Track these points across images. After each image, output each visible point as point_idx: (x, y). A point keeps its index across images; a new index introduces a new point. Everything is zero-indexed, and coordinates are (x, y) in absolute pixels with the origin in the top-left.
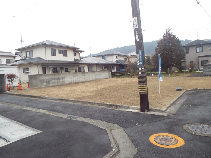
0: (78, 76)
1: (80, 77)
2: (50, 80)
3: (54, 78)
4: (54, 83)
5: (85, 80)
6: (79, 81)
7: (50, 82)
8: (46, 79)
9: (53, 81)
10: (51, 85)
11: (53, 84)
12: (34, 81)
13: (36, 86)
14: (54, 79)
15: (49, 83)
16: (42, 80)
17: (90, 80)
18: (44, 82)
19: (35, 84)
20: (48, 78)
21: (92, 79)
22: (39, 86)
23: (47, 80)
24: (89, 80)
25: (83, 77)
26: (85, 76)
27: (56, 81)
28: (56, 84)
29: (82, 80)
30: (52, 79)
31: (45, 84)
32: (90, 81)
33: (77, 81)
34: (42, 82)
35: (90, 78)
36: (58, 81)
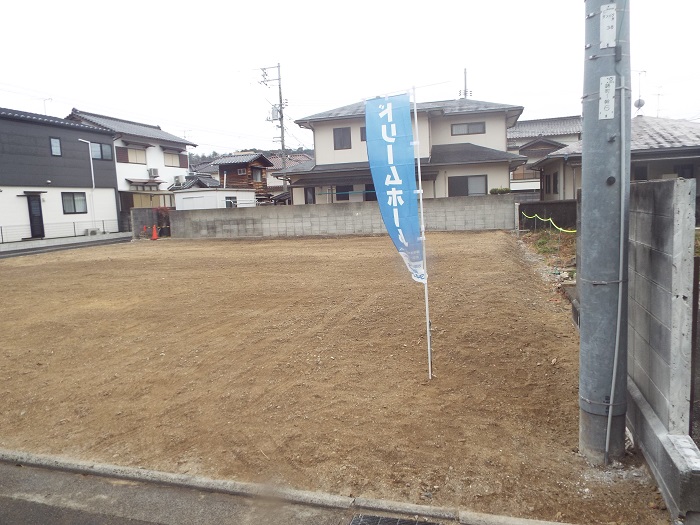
0: (312, 216)
1: (324, 219)
2: (217, 224)
3: (228, 218)
4: (229, 231)
5: (349, 229)
6: (316, 231)
7: (219, 229)
8: (208, 222)
9: (226, 227)
10: (219, 236)
11: (225, 236)
12: (180, 225)
13: (185, 234)
14: (228, 222)
15: (215, 232)
16: (196, 223)
18: (201, 228)
19: (182, 230)
20: (212, 219)
22: (191, 236)
23: (210, 224)
25: (339, 219)
26: (350, 218)
27: (234, 227)
28: (234, 235)
30: (223, 222)
31: (204, 232)
32: (370, 235)
33: (308, 233)
34: (197, 227)
35: (374, 226)
36: (241, 227)
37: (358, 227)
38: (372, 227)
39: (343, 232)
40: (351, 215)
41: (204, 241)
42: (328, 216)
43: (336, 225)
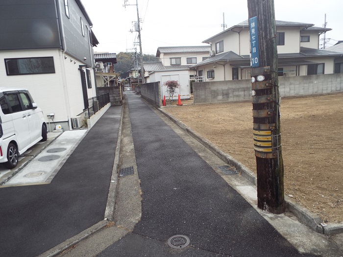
0: (291, 84)
1: (297, 86)
2: (230, 91)
3: (238, 87)
4: (238, 96)
5: (310, 92)
6: (292, 93)
7: (231, 95)
8: (223, 90)
9: (236, 93)
10: (231, 99)
11: (235, 99)
12: (202, 93)
13: (205, 100)
14: (238, 90)
15: (228, 97)
16: (214, 91)
17: (325, 92)
18: (218, 95)
19: (203, 97)
20: (227, 88)
21: (329, 91)
22: (210, 101)
23: (225, 92)
24: (320, 92)
25: (306, 85)
26: (312, 85)
27: (242, 93)
28: (241, 99)
29: (302, 92)
30: (234, 90)
31: (220, 97)
32: (321, 95)
33: (288, 95)
34: (215, 94)
35: (324, 89)
36: (246, 92)
37: (315, 90)
38: (323, 90)
39: (307, 93)
40: (312, 82)
41: (219, 104)
42: (300, 83)
43: (304, 89)
